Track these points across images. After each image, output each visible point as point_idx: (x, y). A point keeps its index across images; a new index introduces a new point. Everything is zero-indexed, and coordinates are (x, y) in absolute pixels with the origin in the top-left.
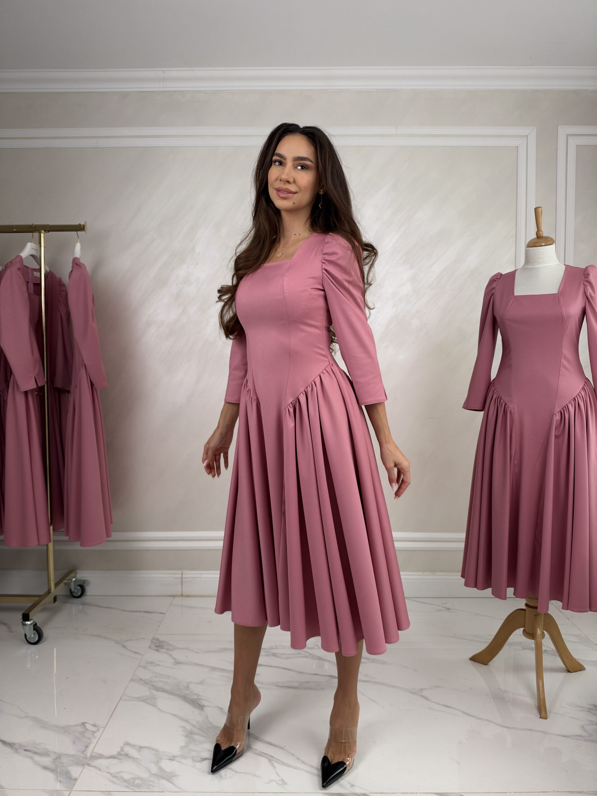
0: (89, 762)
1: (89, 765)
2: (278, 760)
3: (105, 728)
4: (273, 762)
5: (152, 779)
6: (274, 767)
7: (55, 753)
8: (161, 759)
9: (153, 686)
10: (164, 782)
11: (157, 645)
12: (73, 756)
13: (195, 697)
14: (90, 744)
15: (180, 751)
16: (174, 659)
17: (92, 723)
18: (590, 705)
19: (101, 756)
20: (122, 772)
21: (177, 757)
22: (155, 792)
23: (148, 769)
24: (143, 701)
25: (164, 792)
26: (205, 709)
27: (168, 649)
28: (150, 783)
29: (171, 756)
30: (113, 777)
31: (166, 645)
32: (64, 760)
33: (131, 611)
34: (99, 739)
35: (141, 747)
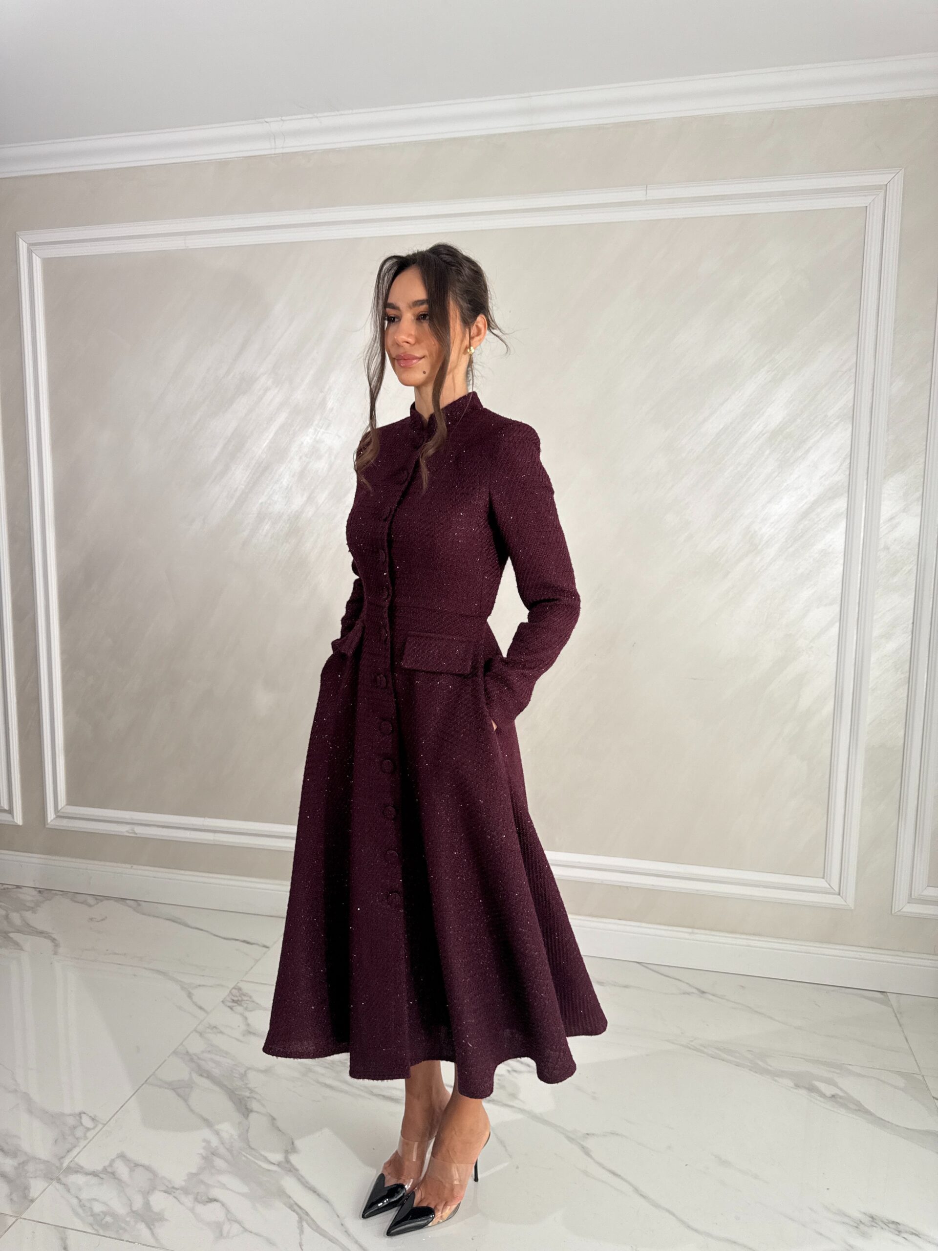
0: (61, 1177)
1: (59, 1180)
2: (313, 1220)
3: (105, 1125)
4: (305, 1225)
5: (128, 1219)
6: (302, 1232)
7: (26, 1153)
8: (153, 1189)
9: (199, 1066)
10: (142, 1227)
11: (235, 999)
12: (45, 1162)
13: (247, 1094)
14: (75, 1147)
15: (185, 1181)
16: (248, 1025)
17: (92, 1115)
18: (864, 1213)
19: (82, 1171)
20: (95, 1200)
21: (177, 1189)
22: (123, 1240)
23: (130, 1201)
24: (174, 1089)
25: (134, 1243)
26: (253, 1116)
27: (246, 1009)
28: (123, 1225)
29: (170, 1186)
30: (80, 1206)
31: (247, 1000)
32: (30, 1167)
33: (225, 938)
34: (89, 1143)
35: (137, 1165)
